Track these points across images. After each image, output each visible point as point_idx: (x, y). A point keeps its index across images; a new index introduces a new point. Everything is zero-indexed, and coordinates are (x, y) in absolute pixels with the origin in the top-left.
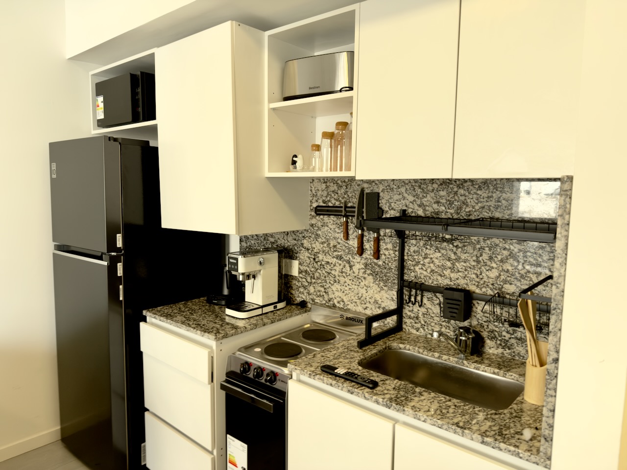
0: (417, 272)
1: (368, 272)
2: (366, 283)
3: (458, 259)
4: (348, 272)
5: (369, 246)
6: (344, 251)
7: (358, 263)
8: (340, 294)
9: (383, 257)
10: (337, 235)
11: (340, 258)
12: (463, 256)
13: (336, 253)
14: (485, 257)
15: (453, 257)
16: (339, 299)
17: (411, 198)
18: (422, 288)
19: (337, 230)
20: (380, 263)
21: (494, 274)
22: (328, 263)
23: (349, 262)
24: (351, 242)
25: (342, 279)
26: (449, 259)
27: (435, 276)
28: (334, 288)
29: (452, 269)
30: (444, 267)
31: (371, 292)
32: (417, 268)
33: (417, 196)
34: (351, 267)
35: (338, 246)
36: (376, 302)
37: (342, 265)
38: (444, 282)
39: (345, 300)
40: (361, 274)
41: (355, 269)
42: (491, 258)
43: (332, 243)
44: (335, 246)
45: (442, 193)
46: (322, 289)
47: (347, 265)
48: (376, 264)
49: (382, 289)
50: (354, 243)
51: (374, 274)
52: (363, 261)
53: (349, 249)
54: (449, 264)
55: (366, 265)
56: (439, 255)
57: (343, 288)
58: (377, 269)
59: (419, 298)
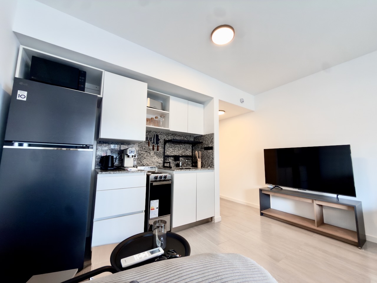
0: (168, 153)
1: (155, 154)
2: (155, 157)
3: (175, 150)
4: (149, 155)
5: (156, 148)
6: (148, 150)
7: (152, 153)
8: (146, 162)
9: (159, 150)
10: (146, 145)
11: (147, 152)
12: (176, 149)
13: (145, 151)
14: (179, 149)
15: (174, 149)
16: (146, 163)
17: (166, 137)
18: (168, 156)
19: (145, 144)
20: (158, 152)
21: (181, 152)
22: (142, 153)
23: (149, 152)
24: (150, 147)
25: (147, 158)
26: (173, 150)
27: (171, 154)
28: (144, 161)
29: (174, 152)
30: (172, 152)
31: (156, 160)
32: (167, 152)
33: (167, 136)
34: (150, 154)
35: (146, 148)
36: (157, 162)
37: (147, 153)
38: (172, 155)
39: (148, 163)
40: (153, 155)
41: (151, 154)
42: (180, 149)
43: (144, 148)
44: (144, 149)
45: (172, 136)
46: (140, 162)
47: (149, 154)
48: (157, 152)
49: (159, 158)
50: (151, 147)
51: (157, 155)
52: (154, 152)
53: (149, 149)
54: (173, 151)
55: (154, 153)
56: (171, 149)
57: (147, 160)
58: (158, 154)
59: (168, 159)
